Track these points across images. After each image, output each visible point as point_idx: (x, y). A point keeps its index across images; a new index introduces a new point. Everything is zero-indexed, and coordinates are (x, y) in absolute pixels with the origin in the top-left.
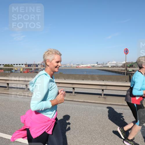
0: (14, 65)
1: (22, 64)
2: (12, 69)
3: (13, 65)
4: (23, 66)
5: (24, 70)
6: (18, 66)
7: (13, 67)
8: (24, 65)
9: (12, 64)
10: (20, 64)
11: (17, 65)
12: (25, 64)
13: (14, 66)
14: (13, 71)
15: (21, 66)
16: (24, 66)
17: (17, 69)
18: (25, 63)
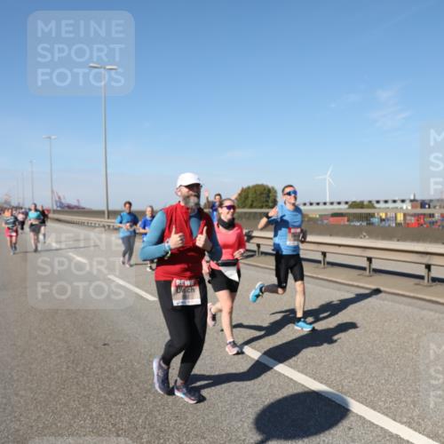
0: (378, 202)
1: (403, 201)
2: (372, 215)
3: (374, 203)
4: (405, 208)
5: (408, 218)
6: (390, 205)
7: (374, 208)
8: (408, 202)
9: (370, 202)
10: (394, 201)
11: (386, 202)
12: (411, 201)
13: (377, 205)
14: (375, 220)
15: (399, 205)
16: (407, 206)
17: (386, 214)
18: (412, 198)
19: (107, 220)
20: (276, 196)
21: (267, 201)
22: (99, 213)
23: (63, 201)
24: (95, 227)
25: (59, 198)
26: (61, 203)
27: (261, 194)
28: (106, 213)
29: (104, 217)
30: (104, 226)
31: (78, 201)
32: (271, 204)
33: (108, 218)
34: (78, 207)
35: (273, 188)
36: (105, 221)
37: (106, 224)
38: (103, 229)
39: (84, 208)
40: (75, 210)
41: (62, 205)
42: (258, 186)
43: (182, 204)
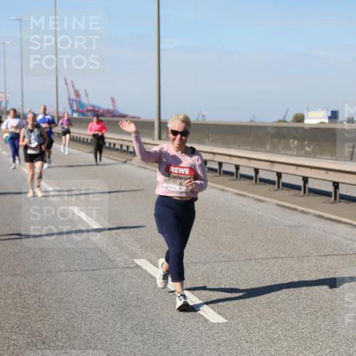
23: (84, 100)
25: (77, 94)
26: (80, 104)
28: (156, 126)
31: (113, 101)
33: (160, 137)
34: (112, 114)
41: (82, 109)
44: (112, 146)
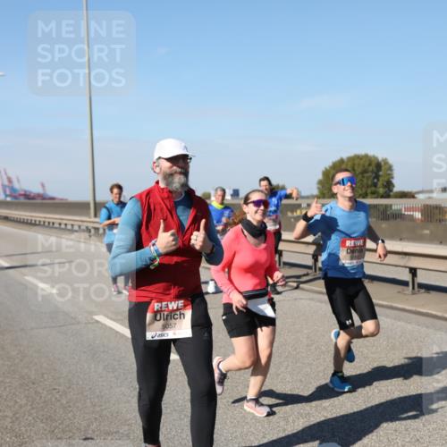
19: (93, 219)
20: (390, 176)
21: (375, 185)
22: (80, 207)
24: (72, 231)
27: (365, 171)
28: (92, 206)
29: (88, 215)
30: (88, 230)
31: (43, 185)
32: (381, 190)
33: (96, 216)
34: (42, 197)
35: (386, 162)
36: (89, 220)
37: (90, 225)
38: (87, 234)
39: (53, 199)
40: (39, 201)
42: (357, 157)
43: (162, 185)
44: (46, 224)
